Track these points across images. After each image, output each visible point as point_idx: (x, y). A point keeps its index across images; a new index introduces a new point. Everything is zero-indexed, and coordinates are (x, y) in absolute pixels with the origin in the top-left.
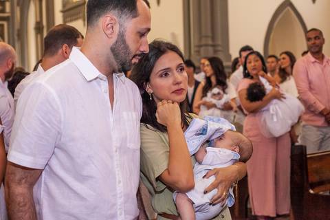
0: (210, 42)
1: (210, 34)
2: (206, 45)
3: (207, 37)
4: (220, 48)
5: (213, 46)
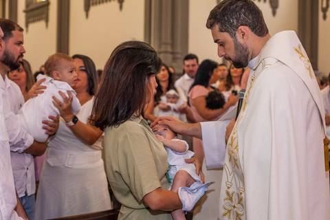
0: (169, 49)
1: (169, 41)
2: (166, 52)
3: (166, 44)
4: (179, 56)
5: (172, 53)
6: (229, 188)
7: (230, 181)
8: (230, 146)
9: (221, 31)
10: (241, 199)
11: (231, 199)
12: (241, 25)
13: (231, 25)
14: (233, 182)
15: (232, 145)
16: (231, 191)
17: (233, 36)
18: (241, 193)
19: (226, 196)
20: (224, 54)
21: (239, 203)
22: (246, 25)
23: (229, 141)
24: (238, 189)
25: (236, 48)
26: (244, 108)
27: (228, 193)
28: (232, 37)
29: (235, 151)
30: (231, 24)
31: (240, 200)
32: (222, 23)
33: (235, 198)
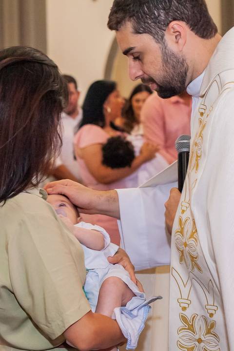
6: (184, 309)
7: (185, 296)
8: (179, 236)
9: (137, 32)
10: (213, 325)
11: (191, 328)
12: (175, 19)
13: (156, 20)
14: (193, 297)
15: (182, 232)
16: (189, 314)
17: (160, 39)
18: (211, 315)
19: (180, 324)
20: (140, 73)
21: (208, 332)
22: (182, 19)
23: (176, 227)
24: (204, 308)
25: (166, 62)
26: (197, 165)
27: (184, 319)
28: (158, 42)
29: (191, 241)
30: (156, 18)
31: (210, 328)
32: (138, 18)
33: (199, 324)
